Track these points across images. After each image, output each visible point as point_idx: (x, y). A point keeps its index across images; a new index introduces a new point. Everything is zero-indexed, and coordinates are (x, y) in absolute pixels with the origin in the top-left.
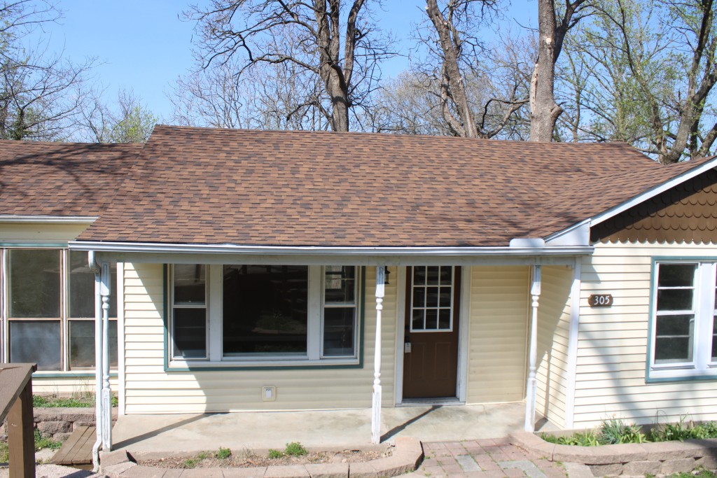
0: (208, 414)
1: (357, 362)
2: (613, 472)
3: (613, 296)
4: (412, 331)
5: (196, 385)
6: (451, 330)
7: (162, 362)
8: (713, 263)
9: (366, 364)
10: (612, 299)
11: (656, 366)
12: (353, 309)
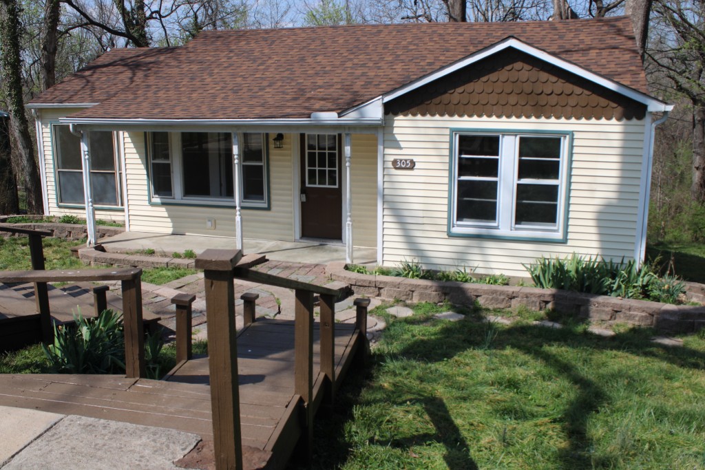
0: (173, 234)
1: (265, 205)
2: (371, 293)
3: (415, 160)
4: (307, 185)
5: (166, 214)
6: (337, 187)
7: (147, 198)
8: (516, 135)
9: (273, 208)
10: (413, 163)
11: (459, 223)
12: (261, 167)
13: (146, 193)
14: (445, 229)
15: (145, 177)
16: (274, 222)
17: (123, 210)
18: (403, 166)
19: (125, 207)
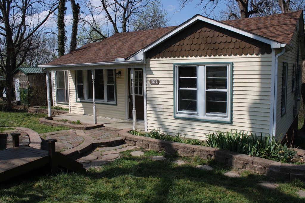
0: (84, 115)
1: (115, 103)
4: (131, 94)
5: (82, 106)
6: (142, 95)
7: (75, 99)
8: (204, 66)
9: (118, 105)
10: (159, 81)
11: (180, 111)
12: (113, 86)
13: (75, 97)
14: (173, 114)
15: (75, 91)
16: (118, 111)
17: (68, 105)
18: (154, 83)
19: (69, 103)
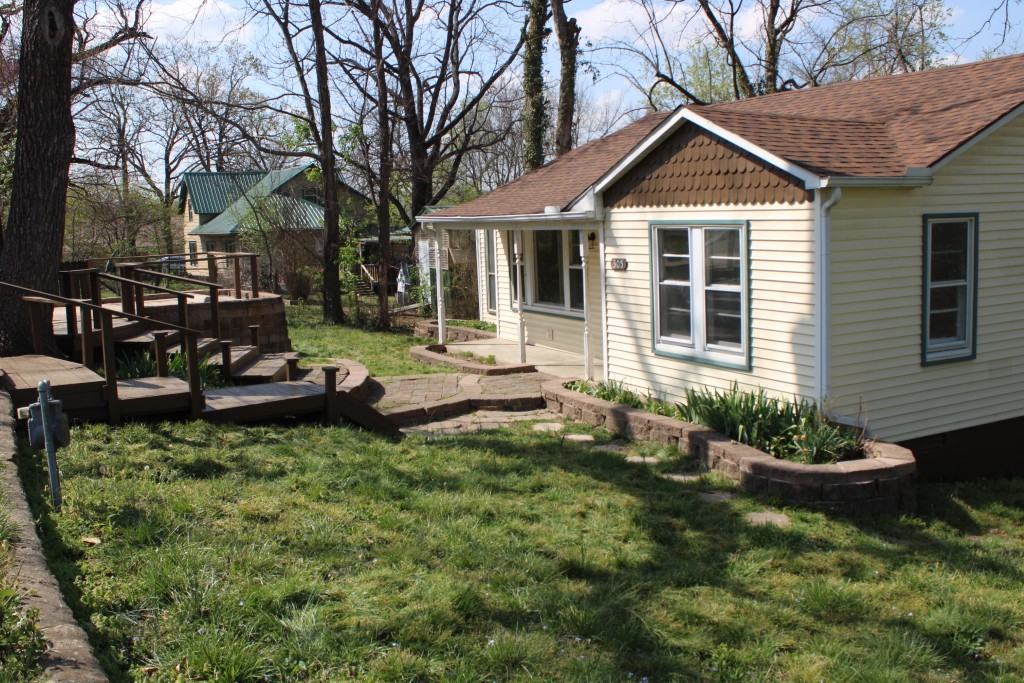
3: (627, 260)
8: (701, 228)
10: (626, 264)
11: (664, 338)
13: (509, 297)
14: (650, 344)
15: (508, 280)
17: (496, 314)
18: (618, 267)
19: (497, 311)
